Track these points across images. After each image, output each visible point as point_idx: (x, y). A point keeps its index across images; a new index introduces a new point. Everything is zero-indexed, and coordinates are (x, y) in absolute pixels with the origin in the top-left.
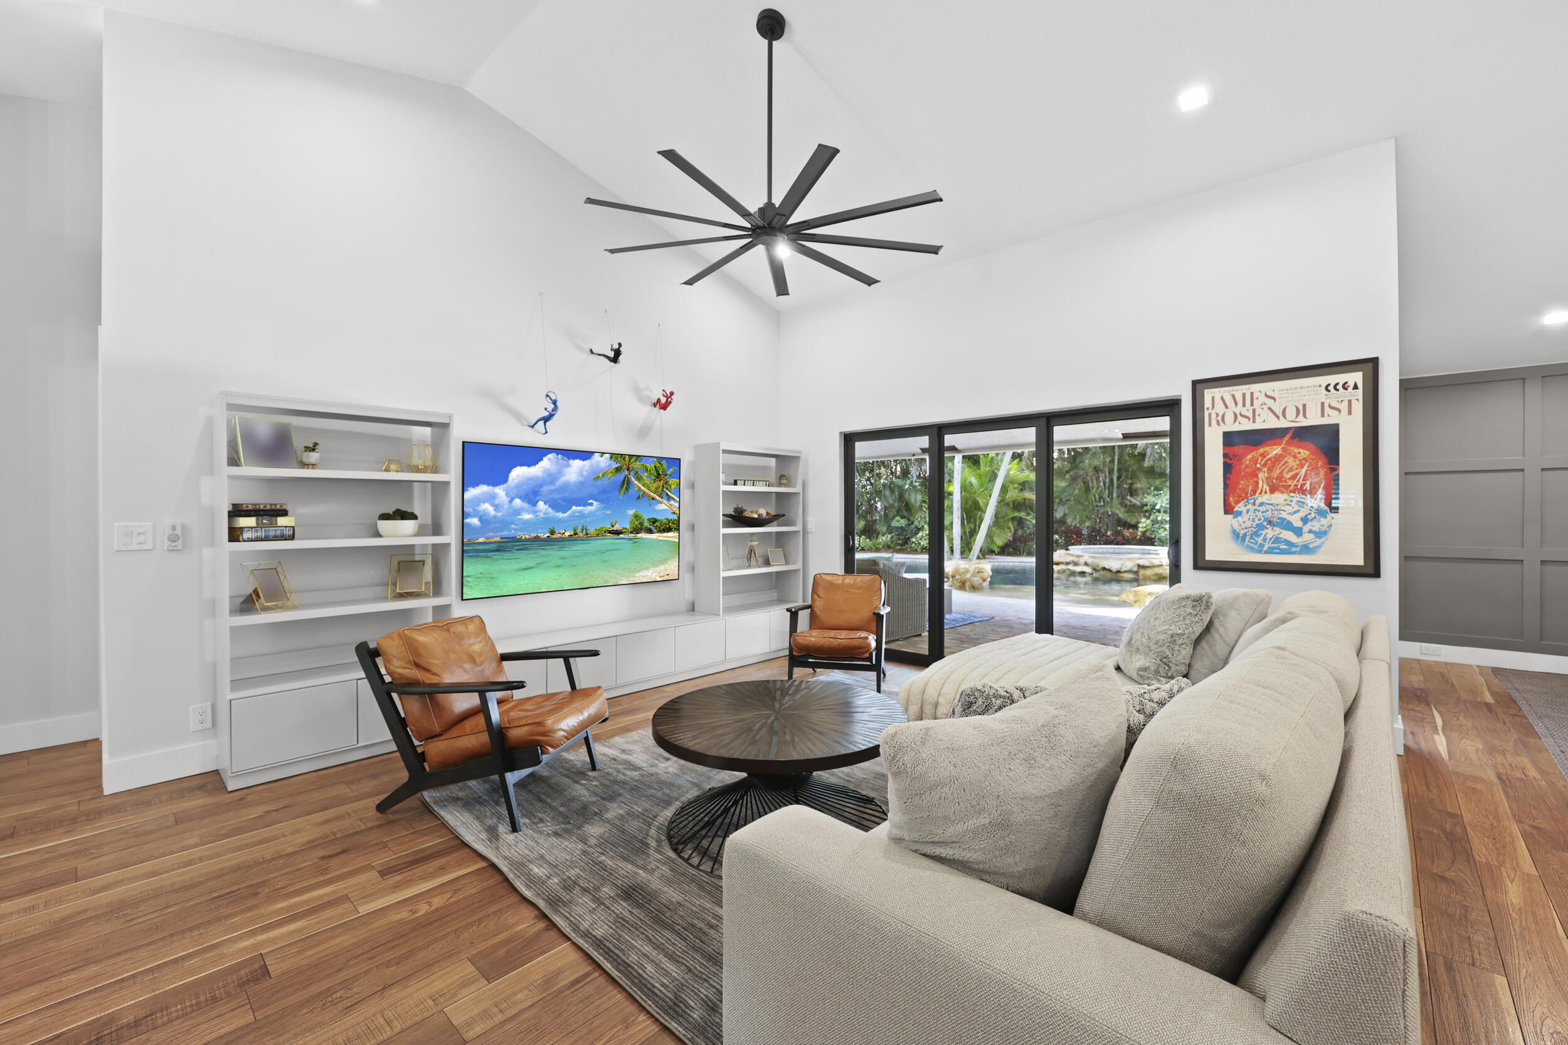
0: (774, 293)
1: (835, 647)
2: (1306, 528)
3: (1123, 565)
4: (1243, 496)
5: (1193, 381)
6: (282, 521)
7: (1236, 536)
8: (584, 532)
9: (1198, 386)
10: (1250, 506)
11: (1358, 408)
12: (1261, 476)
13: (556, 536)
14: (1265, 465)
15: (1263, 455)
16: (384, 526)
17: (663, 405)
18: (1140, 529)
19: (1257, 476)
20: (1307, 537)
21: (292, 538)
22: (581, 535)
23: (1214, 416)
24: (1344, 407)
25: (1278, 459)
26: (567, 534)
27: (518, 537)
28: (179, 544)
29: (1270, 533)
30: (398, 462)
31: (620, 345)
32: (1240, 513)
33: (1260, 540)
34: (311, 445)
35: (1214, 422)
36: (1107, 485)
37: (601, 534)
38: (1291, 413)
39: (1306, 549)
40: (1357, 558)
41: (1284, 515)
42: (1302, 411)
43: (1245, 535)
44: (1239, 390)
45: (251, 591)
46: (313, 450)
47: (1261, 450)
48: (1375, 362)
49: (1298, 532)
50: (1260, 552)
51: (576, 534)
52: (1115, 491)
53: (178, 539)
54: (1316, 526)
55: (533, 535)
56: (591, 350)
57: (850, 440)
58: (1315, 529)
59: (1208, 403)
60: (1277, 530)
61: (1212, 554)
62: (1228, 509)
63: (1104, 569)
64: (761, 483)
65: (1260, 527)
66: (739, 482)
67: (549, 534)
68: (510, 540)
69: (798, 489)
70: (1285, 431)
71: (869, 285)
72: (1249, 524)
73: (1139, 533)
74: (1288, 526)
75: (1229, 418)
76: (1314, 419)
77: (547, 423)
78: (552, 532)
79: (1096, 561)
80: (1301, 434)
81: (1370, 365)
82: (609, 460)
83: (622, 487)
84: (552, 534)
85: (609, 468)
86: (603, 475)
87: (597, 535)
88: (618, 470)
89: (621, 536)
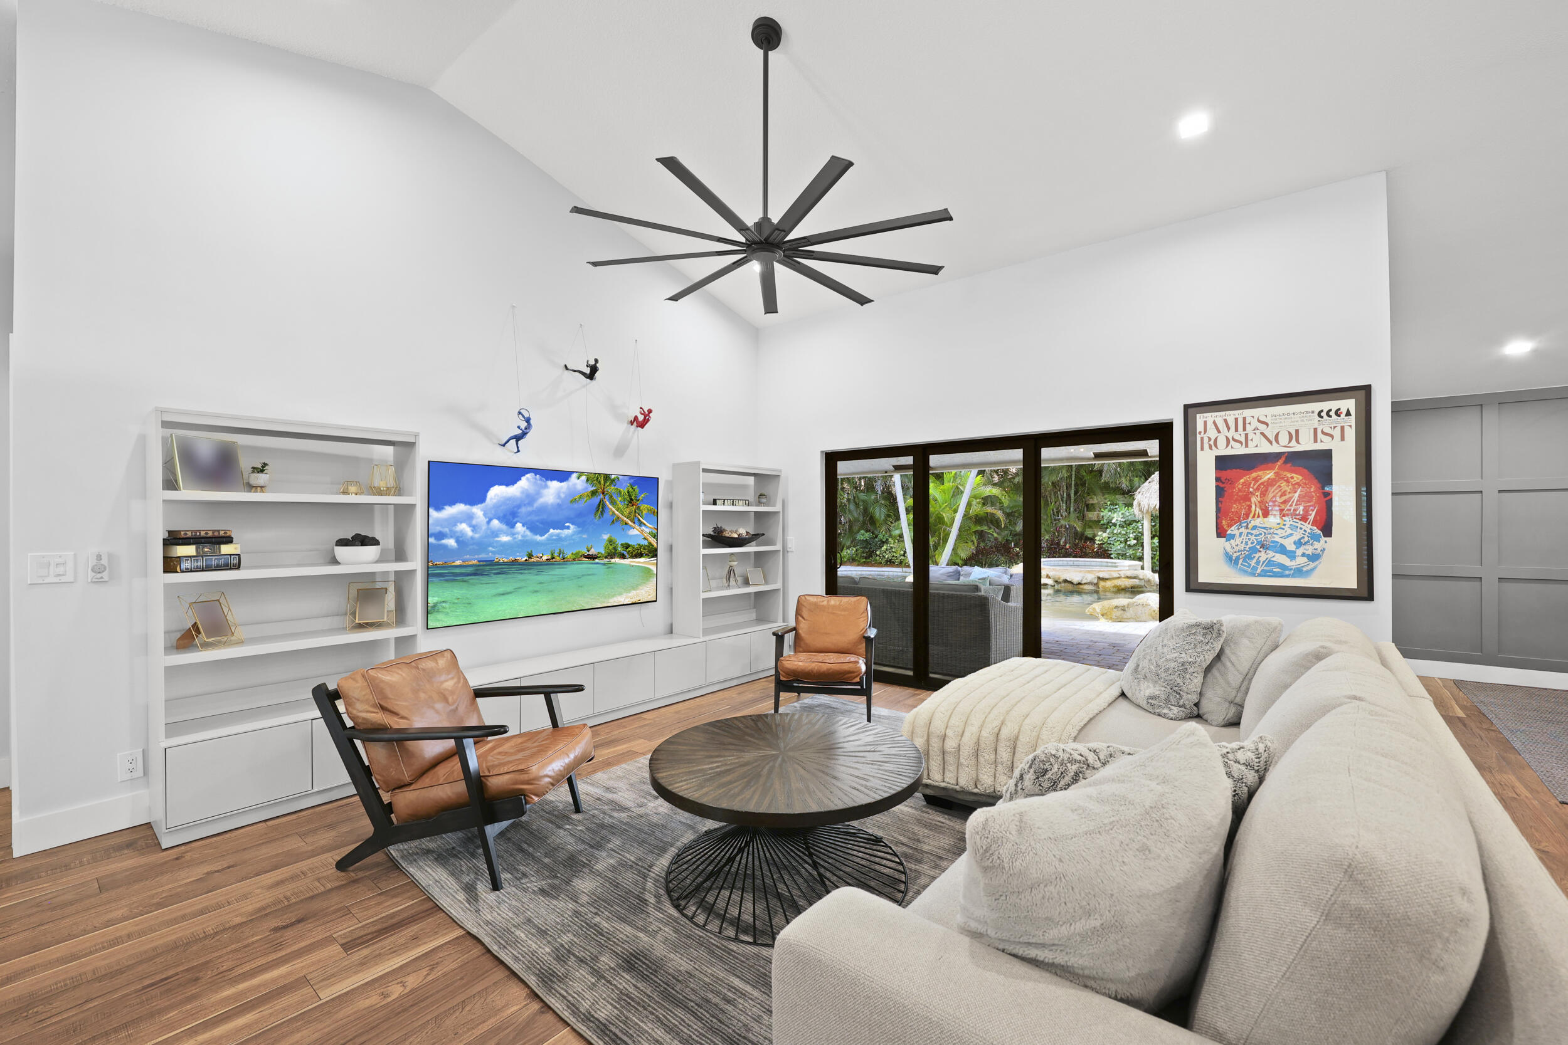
0: (763, 311)
1: (824, 672)
2: (1299, 552)
3: (1083, 577)
4: (1237, 519)
5: (1185, 405)
6: (225, 549)
7: (1231, 560)
8: (561, 556)
9: (1190, 410)
10: (1242, 530)
11: (1351, 434)
12: (1254, 499)
13: (534, 560)
14: (1258, 489)
15: (1256, 480)
16: (342, 552)
17: (641, 421)
18: (1097, 542)
19: (1250, 500)
20: (1300, 561)
21: (238, 567)
22: (558, 559)
23: (1206, 440)
24: (1337, 433)
25: (1271, 483)
26: (545, 558)
27: (496, 560)
28: (105, 575)
29: (1263, 556)
30: (357, 483)
31: (596, 361)
32: (1233, 537)
33: (1253, 563)
34: (259, 466)
35: (1206, 446)
36: (1065, 499)
37: (577, 558)
38: (1284, 439)
39: (1299, 572)
40: (1350, 581)
41: (1277, 538)
42: (1295, 436)
43: (1238, 558)
44: (1232, 415)
45: (190, 625)
46: (262, 470)
47: (1254, 475)
48: (1367, 389)
49: (1291, 555)
50: (1253, 575)
51: (553, 558)
52: (1072, 505)
53: (102, 570)
54: (1309, 550)
55: (511, 558)
56: (566, 366)
57: (832, 459)
58: (1309, 552)
59: (1200, 427)
60: (1271, 554)
61: (1205, 576)
62: (1221, 533)
63: (1066, 581)
64: (740, 502)
65: (1253, 550)
66: (718, 502)
67: (526, 558)
68: (488, 563)
69: (778, 508)
70: (1278, 456)
71: (862, 305)
72: (1242, 547)
73: (1096, 546)
74: (1282, 550)
75: (1222, 442)
76: (1306, 444)
77: (519, 442)
79: (1057, 573)
80: (1296, 459)
81: (1363, 392)
82: (587, 480)
83: (597, 511)
84: (530, 558)
85: (587, 488)
86: (580, 498)
87: (574, 560)
88: (594, 493)
89: (597, 560)
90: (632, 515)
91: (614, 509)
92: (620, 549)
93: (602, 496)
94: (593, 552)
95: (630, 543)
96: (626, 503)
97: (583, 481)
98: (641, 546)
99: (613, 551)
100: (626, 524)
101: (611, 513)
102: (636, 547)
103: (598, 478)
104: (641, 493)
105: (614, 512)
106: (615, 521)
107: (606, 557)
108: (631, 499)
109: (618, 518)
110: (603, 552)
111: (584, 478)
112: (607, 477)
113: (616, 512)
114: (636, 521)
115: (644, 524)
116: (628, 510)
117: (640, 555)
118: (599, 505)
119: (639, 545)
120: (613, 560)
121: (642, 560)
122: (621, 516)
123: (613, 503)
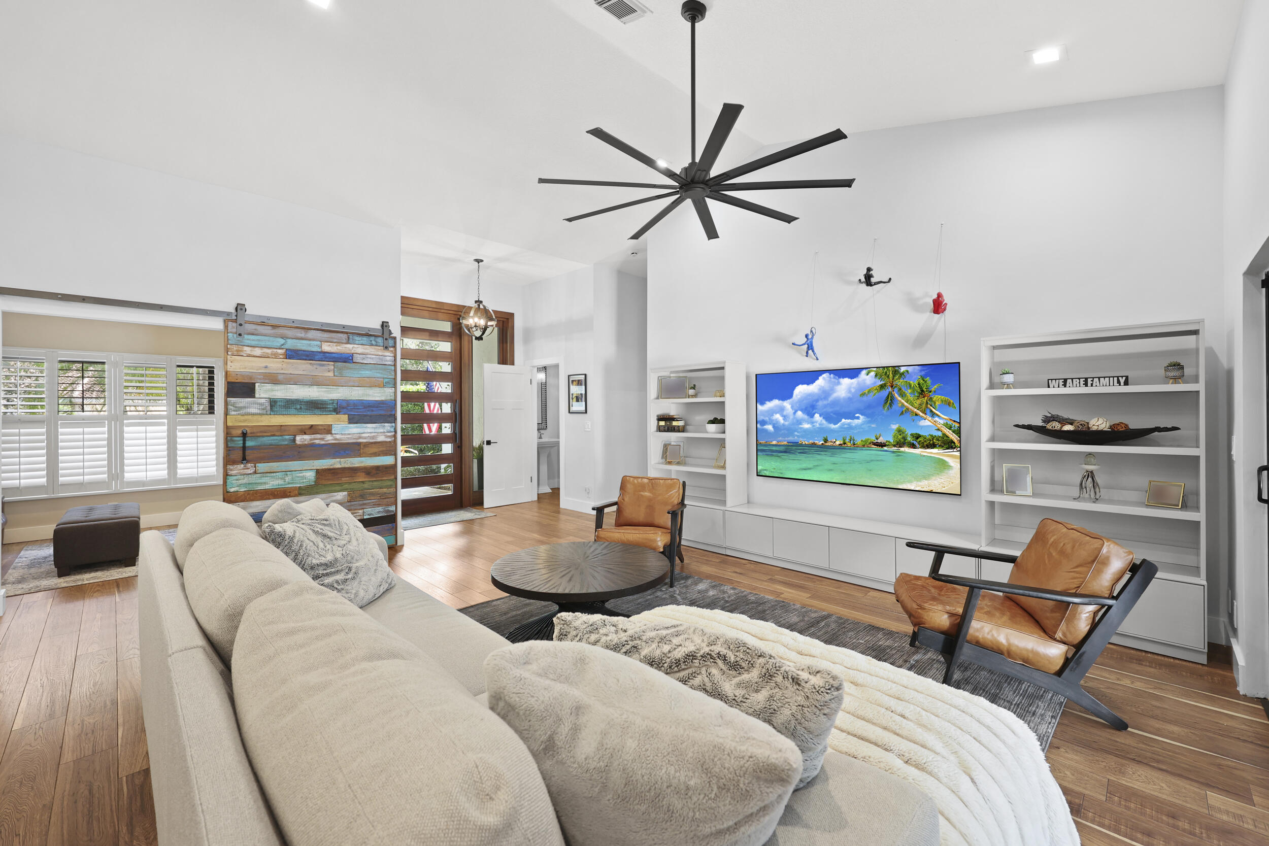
8: (852, 442)
13: (829, 444)
22: (849, 444)
26: (838, 443)
27: (800, 443)
37: (866, 445)
51: (845, 443)
55: (811, 441)
67: (823, 442)
68: (795, 444)
69: (1199, 385)
78: (826, 441)
82: (876, 376)
83: (886, 403)
84: (825, 442)
85: (875, 383)
86: (869, 392)
87: (864, 446)
88: (882, 387)
89: (885, 448)
90: (924, 406)
91: (903, 401)
92: (909, 439)
93: (890, 389)
94: (881, 440)
95: (921, 434)
96: (917, 395)
97: (872, 376)
98: (933, 437)
99: (902, 440)
100: (916, 415)
101: (900, 404)
102: (927, 438)
103: (886, 373)
104: (933, 384)
105: (903, 404)
106: (904, 412)
107: (894, 446)
108: (922, 391)
109: (908, 409)
110: (892, 441)
111: (873, 374)
112: (895, 370)
113: (906, 404)
114: (928, 411)
115: (937, 415)
116: (919, 402)
117: (933, 446)
118: (888, 397)
119: (932, 436)
120: (902, 449)
121: (935, 451)
122: (910, 407)
123: (902, 395)
